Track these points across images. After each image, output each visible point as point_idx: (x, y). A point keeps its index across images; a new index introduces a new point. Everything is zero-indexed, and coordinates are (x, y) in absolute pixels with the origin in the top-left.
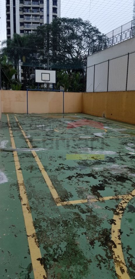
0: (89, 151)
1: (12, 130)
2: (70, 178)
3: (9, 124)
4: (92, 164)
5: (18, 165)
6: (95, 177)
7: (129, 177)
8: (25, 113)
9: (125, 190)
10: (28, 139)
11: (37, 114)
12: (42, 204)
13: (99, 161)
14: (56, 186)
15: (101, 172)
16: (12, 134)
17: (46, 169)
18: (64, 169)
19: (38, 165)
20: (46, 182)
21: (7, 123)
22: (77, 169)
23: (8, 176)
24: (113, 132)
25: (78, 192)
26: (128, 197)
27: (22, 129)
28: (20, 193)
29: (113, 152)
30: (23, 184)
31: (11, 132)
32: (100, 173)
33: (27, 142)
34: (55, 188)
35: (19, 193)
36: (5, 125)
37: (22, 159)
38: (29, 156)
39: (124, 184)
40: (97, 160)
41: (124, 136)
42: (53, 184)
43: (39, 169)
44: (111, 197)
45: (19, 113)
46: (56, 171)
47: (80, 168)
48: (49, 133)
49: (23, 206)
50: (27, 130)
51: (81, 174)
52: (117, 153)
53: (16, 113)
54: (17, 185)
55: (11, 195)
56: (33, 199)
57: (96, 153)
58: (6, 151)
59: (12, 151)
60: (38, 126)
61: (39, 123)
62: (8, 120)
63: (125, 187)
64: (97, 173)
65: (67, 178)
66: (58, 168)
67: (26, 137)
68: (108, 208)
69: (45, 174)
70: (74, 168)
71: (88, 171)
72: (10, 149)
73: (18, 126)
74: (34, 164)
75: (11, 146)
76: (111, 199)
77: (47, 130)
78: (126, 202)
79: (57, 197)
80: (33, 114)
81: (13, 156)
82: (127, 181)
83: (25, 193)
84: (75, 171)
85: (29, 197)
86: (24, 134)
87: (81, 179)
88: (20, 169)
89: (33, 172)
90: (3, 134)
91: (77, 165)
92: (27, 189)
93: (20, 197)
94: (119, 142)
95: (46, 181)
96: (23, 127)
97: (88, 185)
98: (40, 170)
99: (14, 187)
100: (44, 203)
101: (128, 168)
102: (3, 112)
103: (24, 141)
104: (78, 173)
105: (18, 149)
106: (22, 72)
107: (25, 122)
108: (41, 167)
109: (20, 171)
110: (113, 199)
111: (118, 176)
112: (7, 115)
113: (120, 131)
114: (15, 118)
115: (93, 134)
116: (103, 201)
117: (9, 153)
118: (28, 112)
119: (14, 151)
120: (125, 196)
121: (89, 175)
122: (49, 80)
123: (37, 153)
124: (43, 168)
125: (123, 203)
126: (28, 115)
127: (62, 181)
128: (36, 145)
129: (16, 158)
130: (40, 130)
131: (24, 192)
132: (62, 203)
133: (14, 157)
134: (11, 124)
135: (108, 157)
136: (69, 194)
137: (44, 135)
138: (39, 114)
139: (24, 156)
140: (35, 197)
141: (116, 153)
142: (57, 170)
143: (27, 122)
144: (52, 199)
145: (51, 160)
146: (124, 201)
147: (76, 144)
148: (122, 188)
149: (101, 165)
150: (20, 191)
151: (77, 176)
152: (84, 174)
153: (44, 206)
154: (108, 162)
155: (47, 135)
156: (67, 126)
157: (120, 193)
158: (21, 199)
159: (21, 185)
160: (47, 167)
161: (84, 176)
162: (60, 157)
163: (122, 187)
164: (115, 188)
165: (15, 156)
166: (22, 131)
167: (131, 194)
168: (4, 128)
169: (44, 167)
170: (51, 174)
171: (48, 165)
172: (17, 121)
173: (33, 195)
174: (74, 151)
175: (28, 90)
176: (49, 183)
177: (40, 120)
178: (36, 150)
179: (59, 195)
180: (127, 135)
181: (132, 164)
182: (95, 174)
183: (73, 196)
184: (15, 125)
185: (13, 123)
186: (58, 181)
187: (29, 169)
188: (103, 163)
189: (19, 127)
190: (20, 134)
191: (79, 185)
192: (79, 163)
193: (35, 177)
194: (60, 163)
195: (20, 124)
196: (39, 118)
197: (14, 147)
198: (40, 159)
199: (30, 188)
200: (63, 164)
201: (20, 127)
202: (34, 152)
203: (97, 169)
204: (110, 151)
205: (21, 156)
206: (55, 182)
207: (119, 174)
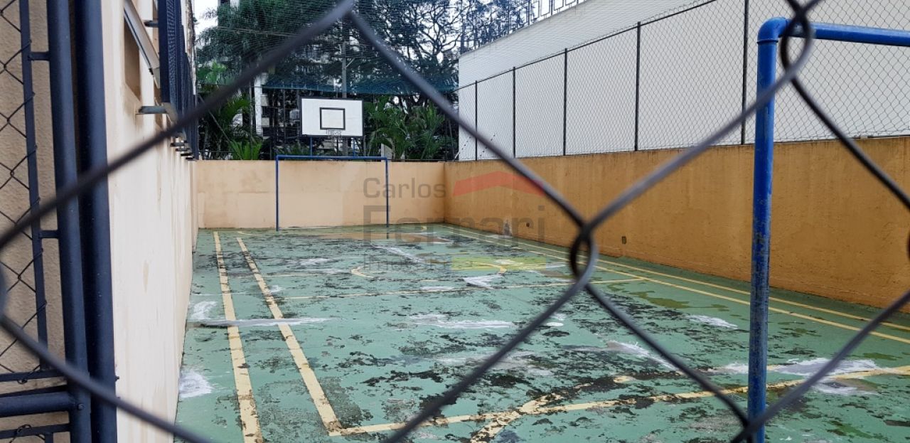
0: (439, 321)
1: (227, 274)
2: (372, 382)
3: (220, 258)
4: (439, 350)
5: (238, 357)
6: (440, 378)
7: (526, 375)
8: (271, 229)
9: (505, 403)
10: (274, 296)
11: (306, 230)
12: (294, 434)
13: (460, 343)
14: (333, 399)
15: (458, 368)
16: (228, 284)
17: (312, 364)
18: (362, 364)
19: (292, 357)
20: (308, 391)
21: (214, 258)
22: (396, 362)
23: (211, 382)
24: (520, 275)
25: (387, 408)
26: (508, 417)
27: (256, 270)
28: (241, 414)
29: (503, 322)
30: (250, 397)
31: (224, 279)
32: (456, 369)
33: (268, 304)
34: (331, 403)
35: (238, 414)
36: (207, 263)
37: (252, 343)
38: (271, 336)
39: (509, 391)
40: (456, 341)
41: (550, 283)
42: (325, 395)
43: (294, 364)
44: (467, 417)
45: (252, 227)
46: (340, 368)
47: (403, 361)
48: (334, 281)
49: (245, 438)
50: (272, 274)
51: (404, 374)
52: (516, 324)
53: (241, 229)
54: (235, 399)
55: (217, 418)
56: (271, 425)
57: (457, 327)
58: (208, 326)
59: (225, 327)
60: (304, 263)
61: (311, 254)
62: (218, 248)
63: (507, 397)
64: (445, 370)
65: (364, 382)
66: (344, 362)
67: (266, 291)
68: (452, 437)
69: (309, 377)
70: (386, 361)
71: (425, 365)
72: (219, 321)
73: (245, 264)
74: (282, 355)
75: (223, 314)
76: (464, 421)
77: (330, 271)
78: (500, 426)
79: (333, 420)
80: (294, 229)
81: (228, 339)
82: (518, 385)
83: (253, 413)
84: (389, 367)
85: (263, 421)
86: (262, 285)
87: (403, 384)
88: (245, 366)
89: (277, 371)
90: (202, 287)
91: (398, 354)
92: (259, 406)
93: (241, 421)
94: (532, 297)
95: (309, 388)
96: (260, 266)
97: (416, 395)
98: (297, 367)
99: (228, 404)
100: (298, 431)
101: (532, 357)
102: (202, 226)
103: (260, 301)
104: (397, 371)
105: (241, 320)
106: (266, 104)
107: (268, 253)
108: (300, 359)
109: (245, 370)
110: (470, 420)
111: (500, 374)
112: (216, 233)
113: (542, 272)
114: (238, 242)
115: (463, 280)
116: (445, 425)
117: (215, 332)
118: (280, 225)
119: (230, 326)
120: (502, 415)
121: (424, 375)
122: (344, 129)
123: (294, 330)
124: (306, 362)
125: (493, 427)
126: (280, 233)
127: (351, 389)
128: (293, 310)
129: (235, 343)
130: (310, 273)
131: (250, 413)
132: (343, 430)
133: (230, 340)
134: (224, 258)
135: (486, 334)
136: (363, 413)
137: (317, 284)
138: (313, 230)
139: (257, 338)
140: (278, 421)
141: (513, 324)
142: (343, 366)
143: (274, 251)
144: (320, 423)
145: (330, 344)
146: (495, 424)
147: (407, 306)
148: (500, 400)
149: (463, 352)
150: (241, 410)
151: (393, 378)
152: (411, 374)
153: (297, 436)
154: (483, 346)
155: (328, 285)
156: (390, 259)
157: (491, 409)
158: (241, 424)
159: (244, 398)
160: (316, 359)
161: (409, 377)
162: (356, 338)
163: (501, 396)
164: (482, 400)
165: (232, 338)
166: (258, 277)
167: (518, 411)
168: (204, 270)
169: (308, 359)
170: (323, 374)
171: (319, 356)
172: (244, 249)
173: (272, 417)
174: (396, 323)
175: (281, 159)
176: (316, 392)
177: (313, 247)
178: (292, 324)
179: (337, 417)
180: (557, 280)
181: (547, 350)
182: (440, 372)
183: (372, 417)
184: (237, 262)
185: (233, 255)
186: (339, 389)
187: (269, 365)
188: (468, 347)
189: (249, 267)
190: (249, 285)
191: (392, 395)
192: (404, 350)
193: (282, 383)
194: (354, 351)
195: (253, 258)
196: (311, 241)
197: (230, 317)
198: (299, 342)
199: (266, 405)
200: (360, 354)
201: (252, 266)
202: (285, 326)
203: (450, 360)
204: (498, 319)
205: (248, 338)
206: (332, 391)
207: (503, 372)
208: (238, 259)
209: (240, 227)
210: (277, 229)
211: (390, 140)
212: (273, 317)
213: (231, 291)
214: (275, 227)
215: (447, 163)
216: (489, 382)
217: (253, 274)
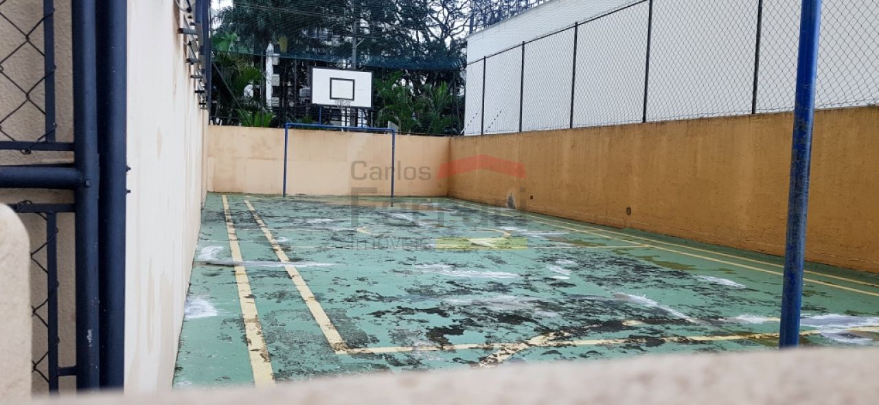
0: (444, 270)
1: (234, 227)
2: (378, 314)
3: (227, 215)
4: (445, 292)
5: (244, 288)
6: (446, 314)
7: (533, 316)
8: (278, 195)
9: (513, 336)
10: (281, 244)
11: (312, 197)
12: (300, 351)
13: (466, 288)
14: (339, 325)
15: (464, 307)
16: (235, 234)
17: (318, 298)
18: (368, 300)
19: (299, 291)
20: (314, 318)
21: (222, 214)
22: (403, 300)
23: (217, 307)
25: (394, 335)
26: (516, 347)
27: (264, 225)
28: (247, 333)
29: (508, 274)
30: (256, 320)
31: (232, 230)
32: (462, 308)
33: (275, 251)
34: (337, 328)
35: (243, 333)
36: (215, 217)
37: (259, 279)
38: (277, 275)
39: (516, 327)
40: (462, 287)
41: (555, 246)
42: (332, 322)
43: (300, 297)
44: (475, 346)
45: (259, 192)
46: (346, 302)
47: (409, 299)
48: (340, 236)
49: (251, 352)
50: (279, 228)
51: (410, 309)
52: (522, 275)
53: (249, 194)
54: (241, 322)
55: (222, 335)
56: (277, 343)
57: (462, 275)
58: (215, 265)
59: (233, 266)
60: (310, 221)
61: (317, 215)
62: (226, 207)
63: (515, 332)
64: (452, 308)
65: (370, 314)
66: (350, 297)
67: (273, 241)
68: (459, 361)
69: (316, 308)
70: (391, 299)
71: (431, 303)
72: (228, 261)
73: (253, 220)
74: (288, 289)
75: (230, 256)
76: (472, 348)
77: (337, 229)
78: (509, 354)
79: (340, 342)
80: (301, 196)
81: (234, 275)
82: (525, 323)
83: (259, 333)
84: (395, 304)
85: (268, 339)
86: (269, 236)
87: (409, 317)
88: (251, 296)
89: (282, 302)
90: (210, 235)
91: (404, 294)
92: (265, 328)
93: (247, 339)
94: (537, 256)
95: (315, 316)
96: (266, 222)
97: (423, 326)
98: (303, 300)
99: (234, 325)
100: (305, 349)
101: (539, 302)
102: (211, 190)
103: (267, 248)
104: (402, 306)
105: (248, 262)
107: (275, 213)
108: (306, 293)
109: (252, 300)
110: (477, 348)
111: (507, 314)
112: (224, 197)
113: (546, 237)
114: (245, 204)
116: (454, 351)
117: (222, 270)
118: (287, 192)
119: (237, 265)
120: (510, 346)
121: (430, 311)
123: (301, 271)
124: (312, 295)
125: (501, 354)
126: (286, 198)
127: (358, 318)
128: (299, 256)
129: (242, 279)
130: (316, 229)
131: (256, 332)
132: (349, 350)
133: (237, 276)
134: (232, 215)
135: (492, 282)
136: (369, 337)
137: (323, 238)
138: (319, 198)
139: (263, 275)
140: (284, 340)
141: (518, 276)
142: (349, 300)
143: (280, 211)
144: (326, 343)
145: (336, 283)
146: (504, 352)
147: (412, 258)
148: (507, 333)
149: (469, 295)
150: (247, 330)
151: (399, 312)
152: (417, 310)
153: (303, 352)
154: (488, 291)
155: (333, 239)
157: (499, 341)
158: (246, 341)
159: (250, 321)
160: (322, 294)
161: (415, 312)
162: (362, 279)
163: (508, 331)
164: (489, 333)
165: (238, 274)
166: (264, 230)
167: (526, 343)
168: (212, 223)
169: (314, 294)
170: (329, 306)
171: (325, 291)
172: (252, 209)
173: (278, 337)
174: (401, 270)
176: (322, 319)
177: (320, 210)
178: (298, 266)
179: (343, 339)
180: (562, 244)
181: (553, 297)
182: (446, 309)
183: (378, 341)
184: (245, 218)
185: (240, 213)
186: (345, 317)
187: (275, 296)
188: (474, 291)
189: (256, 222)
190: (256, 236)
191: (398, 325)
192: (409, 291)
193: (288, 311)
194: (360, 290)
195: (260, 216)
196: (317, 205)
197: (236, 257)
198: (305, 280)
199: (272, 327)
200: (365, 292)
201: (259, 221)
202: (291, 268)
203: (455, 301)
204: (504, 271)
205: (253, 275)
206: (337, 319)
207: (510, 312)
208: (245, 216)
209: (248, 192)
210: (284, 195)
211: (397, 118)
212: (279, 260)
213: (238, 239)
214: (282, 193)
215: (453, 138)
216: (496, 319)
217: (260, 227)
